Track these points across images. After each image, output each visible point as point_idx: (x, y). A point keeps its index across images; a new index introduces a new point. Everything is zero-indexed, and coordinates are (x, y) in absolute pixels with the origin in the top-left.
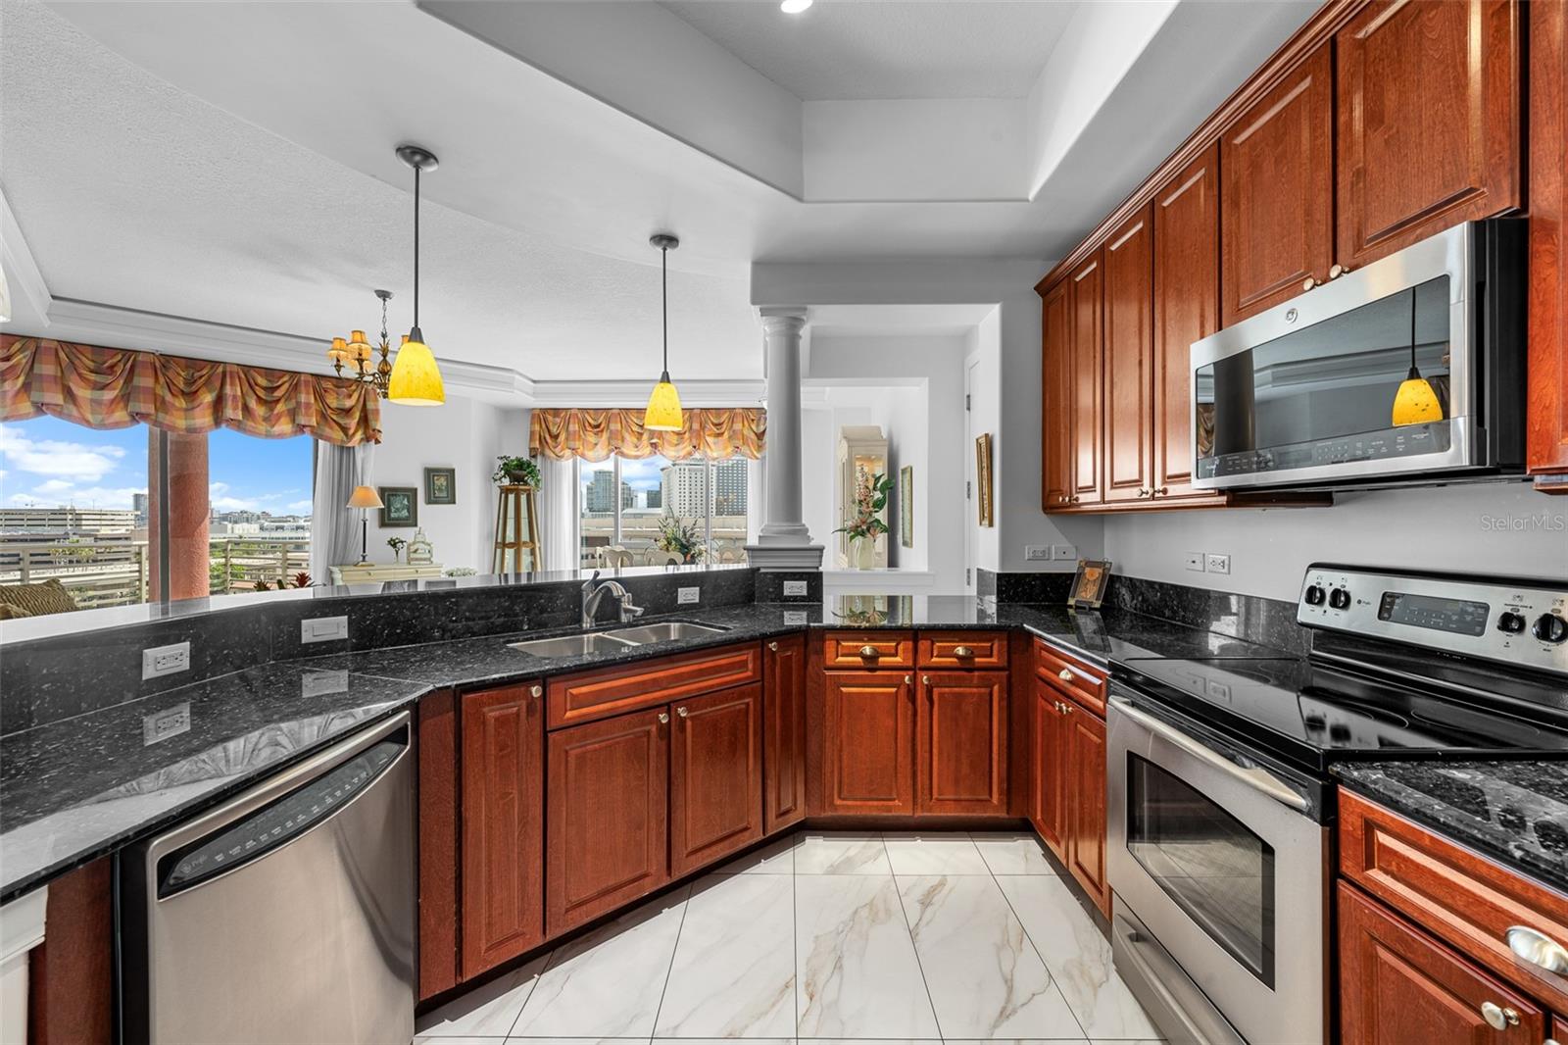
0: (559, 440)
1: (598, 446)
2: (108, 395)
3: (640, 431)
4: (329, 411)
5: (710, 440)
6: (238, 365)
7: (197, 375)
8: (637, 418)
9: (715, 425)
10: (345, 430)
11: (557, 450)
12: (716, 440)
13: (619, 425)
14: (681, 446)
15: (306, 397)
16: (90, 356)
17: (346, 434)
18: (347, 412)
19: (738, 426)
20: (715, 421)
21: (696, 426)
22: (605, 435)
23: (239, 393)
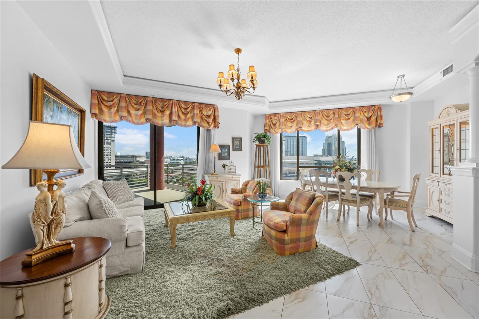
0: (276, 126)
1: (293, 127)
2: (140, 112)
3: (310, 120)
4: (204, 116)
5: (343, 122)
6: (176, 100)
7: (165, 104)
8: (309, 115)
9: (346, 115)
10: (208, 123)
11: (276, 130)
12: (347, 121)
13: (301, 118)
14: (329, 125)
15: (196, 111)
16: (135, 99)
17: (209, 125)
18: (209, 116)
19: (357, 115)
20: (345, 113)
21: (337, 116)
22: (295, 122)
23: (177, 111)
